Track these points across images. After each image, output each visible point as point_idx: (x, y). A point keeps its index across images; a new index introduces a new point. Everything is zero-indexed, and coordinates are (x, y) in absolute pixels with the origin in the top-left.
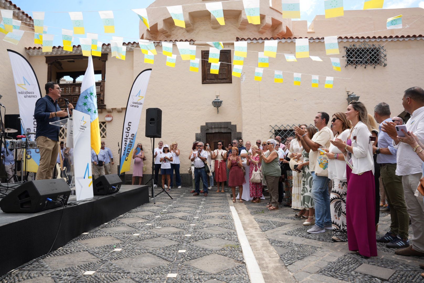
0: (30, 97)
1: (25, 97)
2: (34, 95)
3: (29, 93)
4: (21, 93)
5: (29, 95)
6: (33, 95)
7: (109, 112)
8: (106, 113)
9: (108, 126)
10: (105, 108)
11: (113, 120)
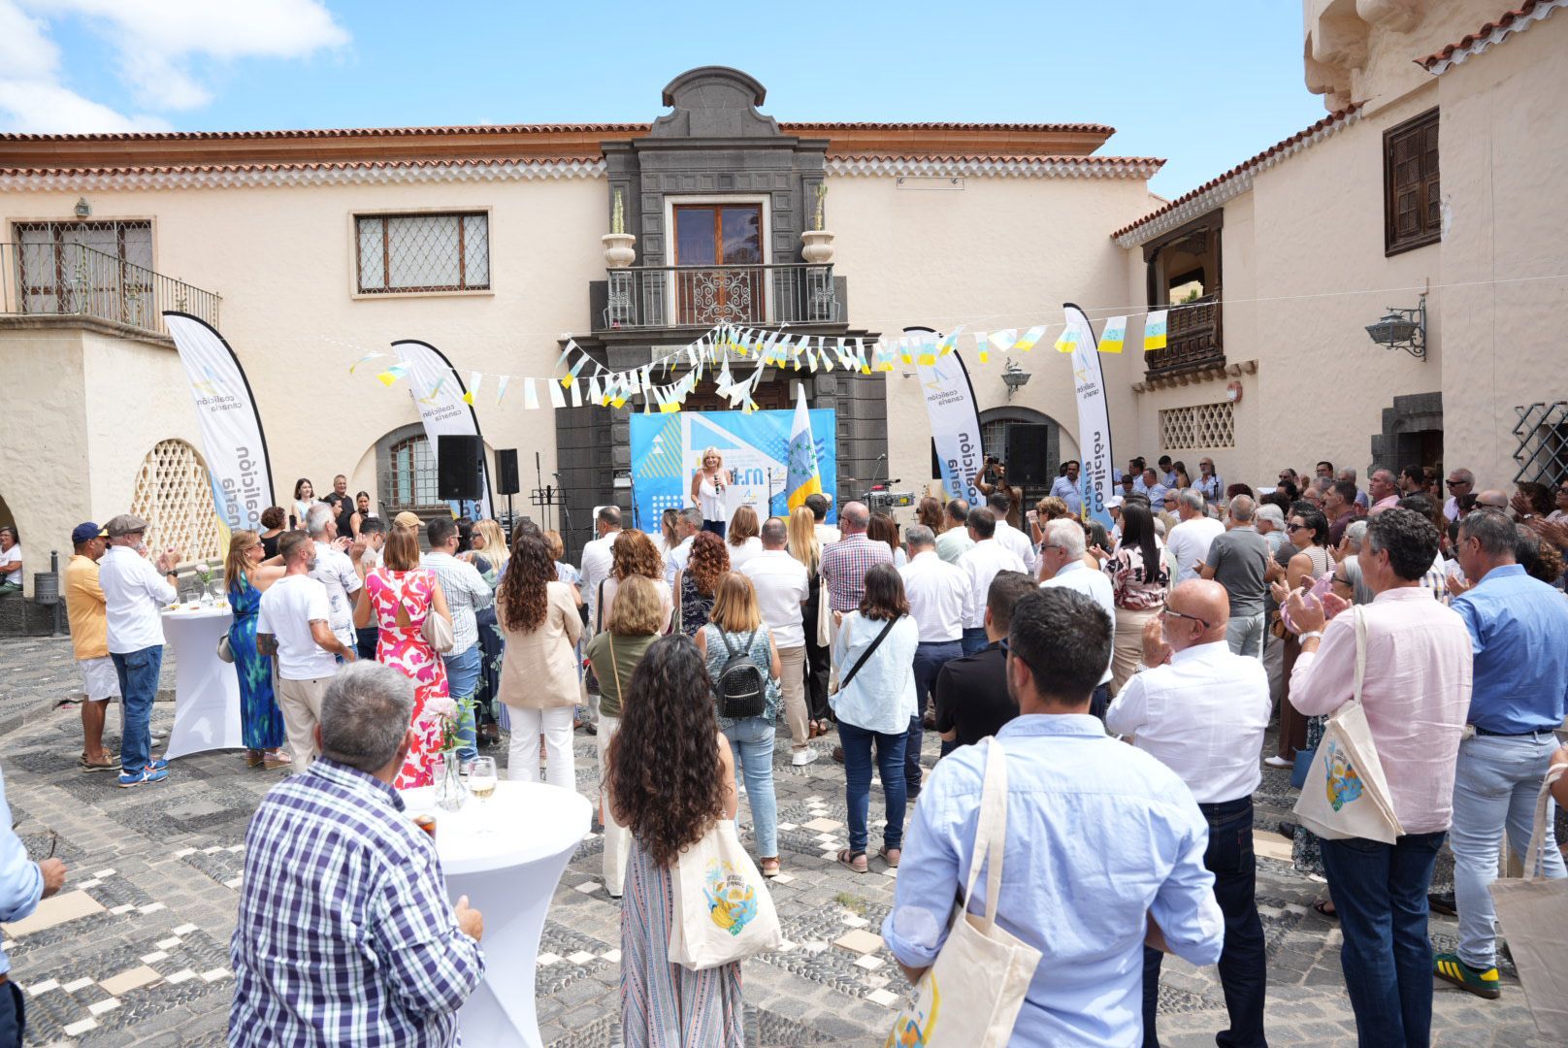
0: (949, 401)
1: (940, 403)
2: (957, 395)
3: (947, 395)
4: (934, 398)
5: (946, 398)
7: (1234, 375)
8: (1231, 380)
9: (1235, 413)
10: (1224, 364)
11: (1244, 398)
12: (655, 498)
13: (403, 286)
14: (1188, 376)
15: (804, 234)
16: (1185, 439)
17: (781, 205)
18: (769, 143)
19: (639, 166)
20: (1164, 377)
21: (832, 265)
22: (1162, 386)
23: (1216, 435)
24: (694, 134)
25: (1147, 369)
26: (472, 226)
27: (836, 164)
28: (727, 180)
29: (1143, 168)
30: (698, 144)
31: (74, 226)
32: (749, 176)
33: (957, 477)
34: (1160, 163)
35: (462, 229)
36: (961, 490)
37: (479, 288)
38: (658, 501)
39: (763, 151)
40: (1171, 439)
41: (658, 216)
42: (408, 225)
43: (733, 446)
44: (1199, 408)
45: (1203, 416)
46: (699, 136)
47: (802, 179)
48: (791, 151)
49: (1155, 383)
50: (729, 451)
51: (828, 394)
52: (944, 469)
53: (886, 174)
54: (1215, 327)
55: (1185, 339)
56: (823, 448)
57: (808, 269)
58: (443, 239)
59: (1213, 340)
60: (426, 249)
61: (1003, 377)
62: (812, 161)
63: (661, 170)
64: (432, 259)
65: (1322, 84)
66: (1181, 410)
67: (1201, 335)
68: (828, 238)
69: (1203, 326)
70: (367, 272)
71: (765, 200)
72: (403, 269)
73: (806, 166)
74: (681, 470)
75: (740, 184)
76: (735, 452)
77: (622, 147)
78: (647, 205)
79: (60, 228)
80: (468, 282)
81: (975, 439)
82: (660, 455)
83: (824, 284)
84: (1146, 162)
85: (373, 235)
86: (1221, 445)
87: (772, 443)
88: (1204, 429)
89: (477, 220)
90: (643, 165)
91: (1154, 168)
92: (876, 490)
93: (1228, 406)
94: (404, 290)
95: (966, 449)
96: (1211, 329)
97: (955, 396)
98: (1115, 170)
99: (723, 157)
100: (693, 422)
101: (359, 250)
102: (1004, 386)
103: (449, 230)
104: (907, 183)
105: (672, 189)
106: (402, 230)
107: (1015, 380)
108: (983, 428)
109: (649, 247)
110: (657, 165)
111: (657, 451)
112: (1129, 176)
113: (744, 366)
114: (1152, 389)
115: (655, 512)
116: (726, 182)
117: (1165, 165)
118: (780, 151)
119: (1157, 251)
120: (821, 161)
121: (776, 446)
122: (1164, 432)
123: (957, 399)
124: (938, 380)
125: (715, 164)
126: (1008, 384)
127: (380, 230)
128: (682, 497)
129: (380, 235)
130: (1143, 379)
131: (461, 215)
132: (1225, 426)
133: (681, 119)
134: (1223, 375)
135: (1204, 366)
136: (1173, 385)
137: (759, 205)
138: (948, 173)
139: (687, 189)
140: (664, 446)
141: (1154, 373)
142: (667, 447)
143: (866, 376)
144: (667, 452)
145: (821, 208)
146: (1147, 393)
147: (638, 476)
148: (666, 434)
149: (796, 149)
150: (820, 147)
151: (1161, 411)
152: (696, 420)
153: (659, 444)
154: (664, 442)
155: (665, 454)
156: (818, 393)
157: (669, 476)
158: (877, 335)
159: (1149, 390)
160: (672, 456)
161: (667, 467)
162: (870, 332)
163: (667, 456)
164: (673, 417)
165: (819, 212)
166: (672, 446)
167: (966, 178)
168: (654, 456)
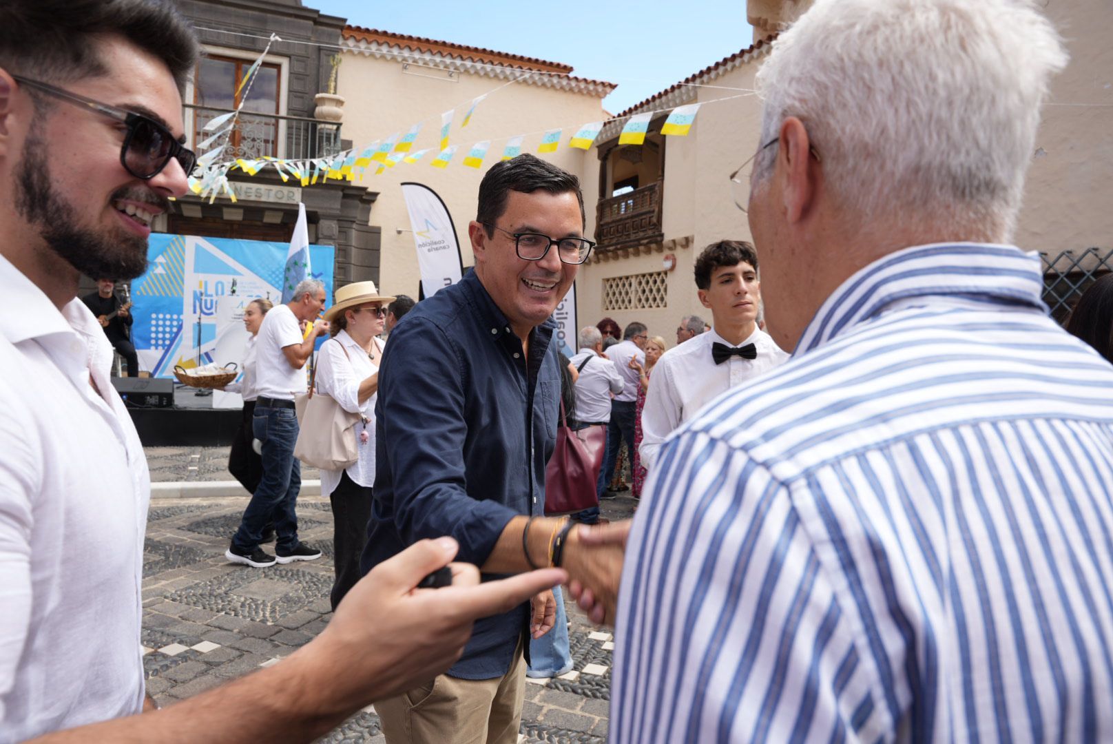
0: (437, 249)
1: (429, 250)
2: (445, 244)
3: (435, 243)
4: (424, 245)
5: (435, 246)
6: (442, 245)
7: (670, 249)
8: (667, 252)
9: (667, 281)
10: (662, 240)
11: (677, 267)
12: (154, 316)
14: (631, 250)
15: (318, 96)
16: (623, 301)
17: (299, 68)
18: (291, 11)
20: (610, 251)
21: (341, 124)
22: (607, 259)
23: (651, 298)
27: (351, 43)
28: (249, 38)
29: (600, 88)
34: (613, 87)
38: (157, 319)
39: (286, 18)
40: (611, 302)
43: (235, 273)
44: (637, 276)
45: (640, 283)
47: (319, 49)
48: (311, 23)
49: (601, 256)
51: (330, 238)
53: (394, 59)
54: (657, 210)
55: (629, 221)
57: (319, 126)
59: (654, 220)
62: (330, 35)
65: (758, 16)
66: (621, 279)
67: (644, 217)
68: (339, 103)
69: (646, 209)
71: (285, 62)
73: (324, 39)
74: (182, 290)
75: (261, 43)
82: (161, 275)
83: (332, 140)
84: (603, 84)
86: (654, 306)
87: (273, 273)
88: (640, 293)
91: (608, 89)
93: (663, 275)
96: (653, 211)
98: (579, 87)
100: (197, 247)
104: (410, 71)
111: (159, 270)
112: (589, 93)
113: (253, 205)
114: (598, 261)
115: (153, 329)
116: (248, 40)
117: (616, 89)
118: (302, 21)
119: (609, 151)
120: (338, 37)
121: (277, 276)
122: (605, 295)
123: (444, 248)
124: (428, 230)
125: (240, 22)
128: (181, 317)
132: (658, 290)
134: (660, 248)
135: (645, 241)
136: (616, 257)
137: (278, 66)
138: (446, 67)
140: (167, 267)
141: (601, 248)
142: (170, 268)
143: (364, 228)
144: (169, 272)
145: (334, 75)
146: (593, 264)
147: (138, 293)
148: (169, 255)
149: (316, 22)
150: (338, 25)
151: (603, 280)
152: (201, 244)
153: (161, 264)
154: (167, 263)
155: (167, 274)
156: (320, 236)
157: (170, 295)
158: (376, 194)
159: (595, 262)
160: (175, 277)
161: (168, 287)
162: (370, 190)
163: (168, 277)
164: (177, 239)
165: (333, 79)
166: (175, 267)
167: (461, 73)
168: (155, 275)
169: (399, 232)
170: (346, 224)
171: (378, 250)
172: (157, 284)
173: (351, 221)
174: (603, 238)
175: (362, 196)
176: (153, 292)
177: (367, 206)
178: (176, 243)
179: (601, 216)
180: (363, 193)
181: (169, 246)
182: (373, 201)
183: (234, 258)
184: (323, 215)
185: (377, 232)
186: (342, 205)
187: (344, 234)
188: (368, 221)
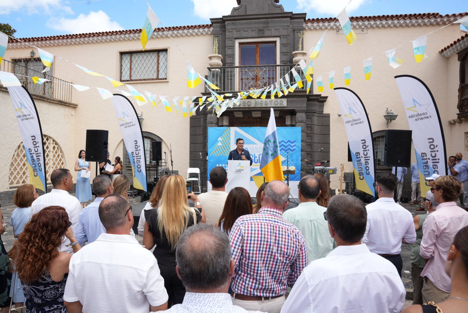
4: (348, 122)
13: (136, 79)
15: (293, 53)
17: (284, 42)
18: (279, 15)
19: (225, 27)
24: (248, 13)
25: (458, 112)
26: (162, 55)
27: (309, 25)
28: (262, 32)
30: (249, 17)
31: (30, 59)
32: (271, 30)
33: (360, 161)
35: (159, 56)
36: (362, 167)
37: (163, 79)
39: (277, 19)
41: (233, 47)
42: (139, 56)
43: (254, 143)
46: (250, 14)
47: (294, 31)
48: (289, 19)
49: (463, 119)
50: (251, 145)
51: (302, 122)
52: (353, 157)
53: (332, 28)
56: (295, 145)
58: (151, 61)
60: (145, 65)
61: (384, 116)
62: (299, 23)
63: (234, 29)
64: (147, 68)
68: (304, 54)
70: (124, 73)
71: (278, 40)
72: (136, 72)
73: (296, 25)
75: (267, 33)
76: (254, 146)
77: (219, 21)
78: (228, 43)
79: (27, 61)
80: (160, 77)
81: (369, 143)
82: (220, 146)
85: (126, 59)
89: (164, 53)
90: (227, 27)
92: (318, 165)
94: (136, 80)
95: (365, 147)
97: (359, 121)
98: (443, 21)
99: (260, 23)
101: (121, 66)
102: (384, 120)
103: (153, 57)
105: (239, 36)
106: (137, 58)
107: (390, 117)
108: (374, 140)
109: (228, 60)
110: (232, 27)
111: (219, 144)
112: (450, 23)
113: (264, 109)
114: (461, 122)
116: (261, 33)
118: (285, 19)
119: (464, 55)
120: (303, 23)
123: (361, 123)
125: (257, 26)
126: (387, 120)
127: (129, 58)
129: (129, 60)
130: (456, 117)
131: (158, 51)
133: (243, 8)
137: (275, 42)
138: (360, 27)
139: (244, 36)
140: (222, 142)
141: (462, 114)
142: (224, 143)
143: (321, 115)
144: (223, 144)
145: (301, 42)
146: (457, 124)
147: (211, 155)
148: (223, 137)
149: (291, 18)
150: (302, 16)
151: (465, 133)
152: (237, 131)
153: (220, 141)
154: (223, 141)
155: (223, 145)
156: (297, 121)
157: (224, 155)
158: (326, 97)
159: (459, 123)
160: (226, 147)
161: (223, 152)
162: (323, 95)
163: (223, 147)
164: (227, 129)
165: (300, 43)
166: (226, 142)
167: (368, 28)
168: (218, 146)
169: (340, 116)
170: (311, 114)
171: (329, 126)
172: (219, 151)
173: (314, 112)
174: (464, 108)
175: (319, 99)
176: (217, 155)
177: (322, 104)
178: (227, 131)
179: (462, 94)
180: (319, 97)
181: (223, 132)
182: (325, 101)
183: (252, 136)
184: (298, 111)
185: (328, 116)
186: (307, 105)
187: (310, 119)
188: (323, 112)
